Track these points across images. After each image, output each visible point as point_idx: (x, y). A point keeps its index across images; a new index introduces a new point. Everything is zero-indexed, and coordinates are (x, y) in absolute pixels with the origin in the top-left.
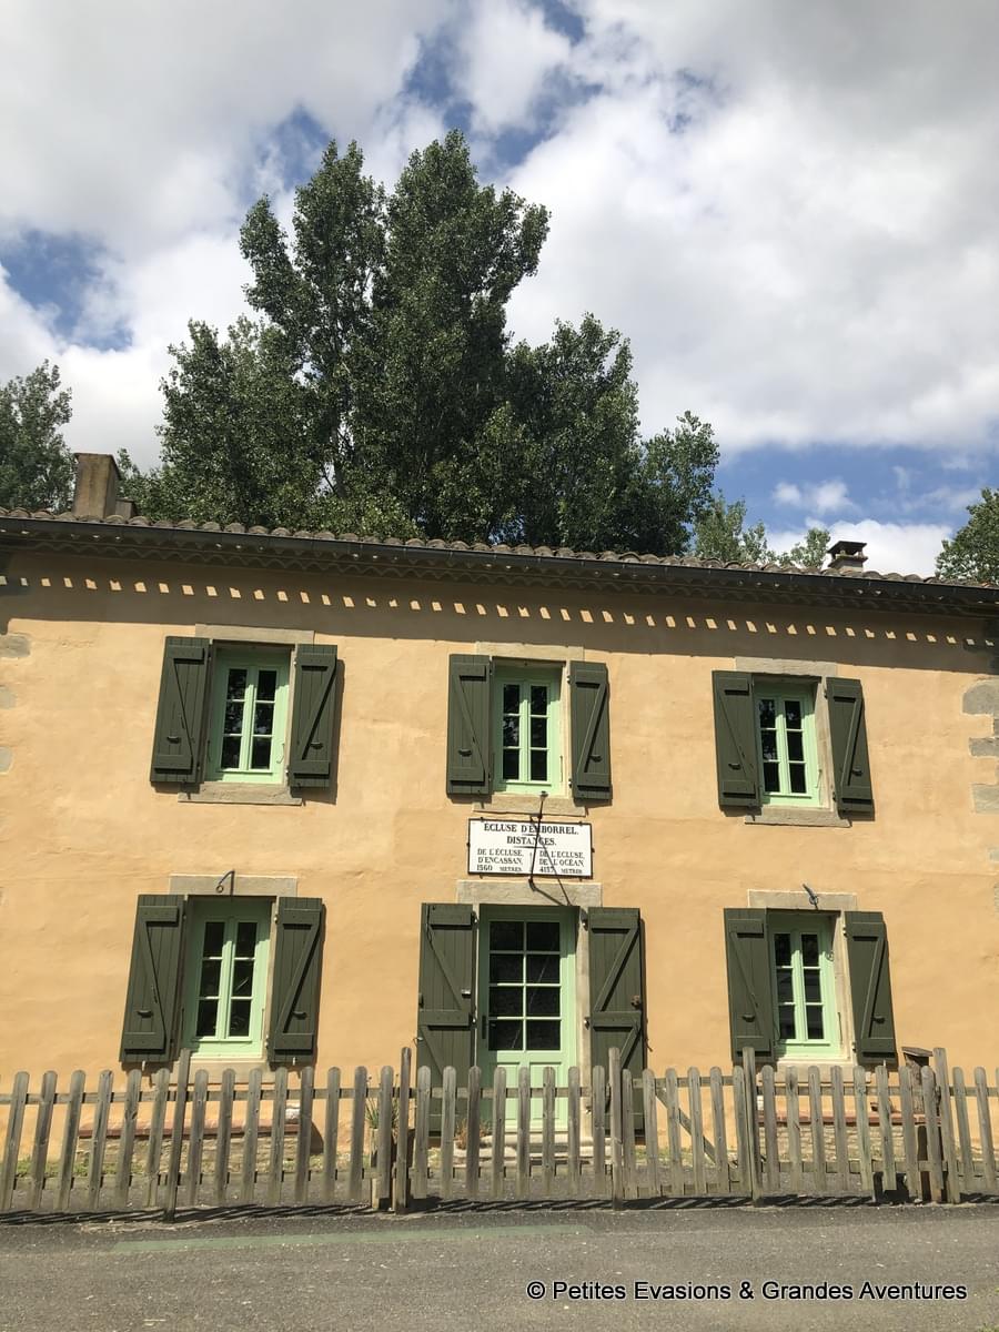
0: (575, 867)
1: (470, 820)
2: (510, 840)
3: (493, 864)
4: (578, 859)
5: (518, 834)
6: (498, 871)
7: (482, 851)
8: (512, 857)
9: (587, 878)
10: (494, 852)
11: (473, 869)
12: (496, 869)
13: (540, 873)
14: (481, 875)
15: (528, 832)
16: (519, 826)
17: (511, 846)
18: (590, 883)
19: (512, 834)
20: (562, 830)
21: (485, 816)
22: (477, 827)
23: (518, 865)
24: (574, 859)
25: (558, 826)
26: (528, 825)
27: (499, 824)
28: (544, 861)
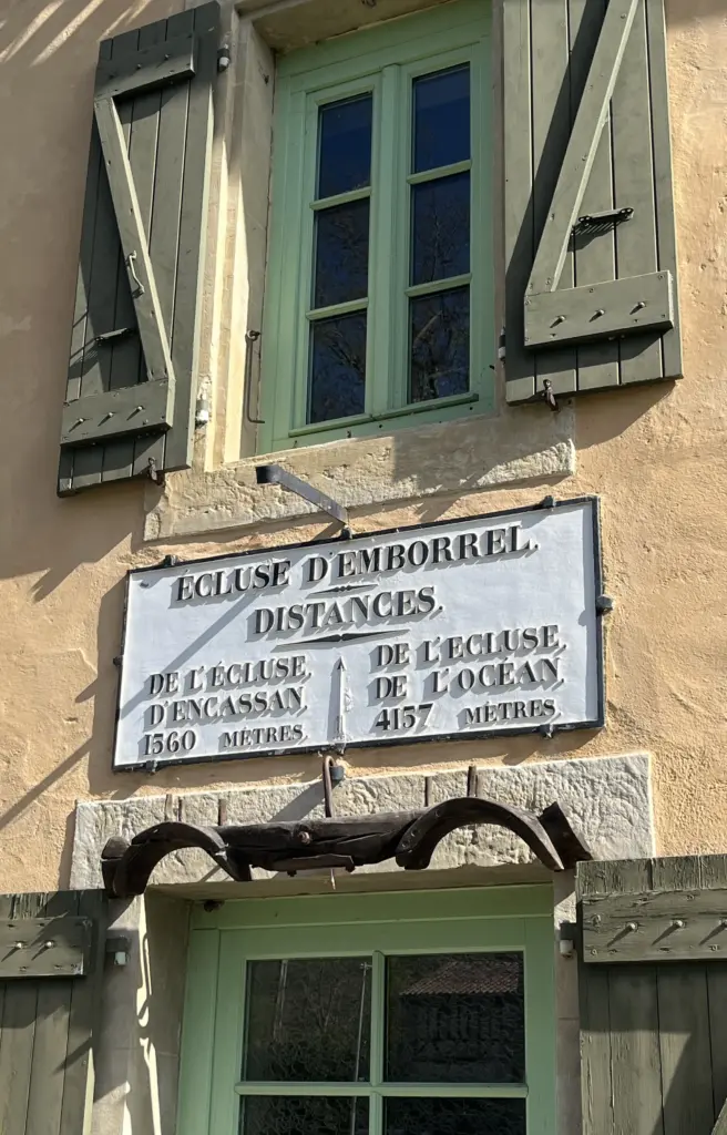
0: (523, 696)
2: (267, 623)
3: (195, 726)
4: (533, 661)
5: (296, 593)
6: (216, 749)
8: (268, 691)
10: (203, 679)
11: (126, 754)
12: (206, 745)
14: (154, 769)
15: (326, 584)
17: (265, 651)
18: (593, 757)
19: (268, 602)
20: (465, 550)
21: (181, 552)
23: (292, 718)
24: (518, 659)
25: (453, 534)
27: (228, 569)
28: (393, 686)
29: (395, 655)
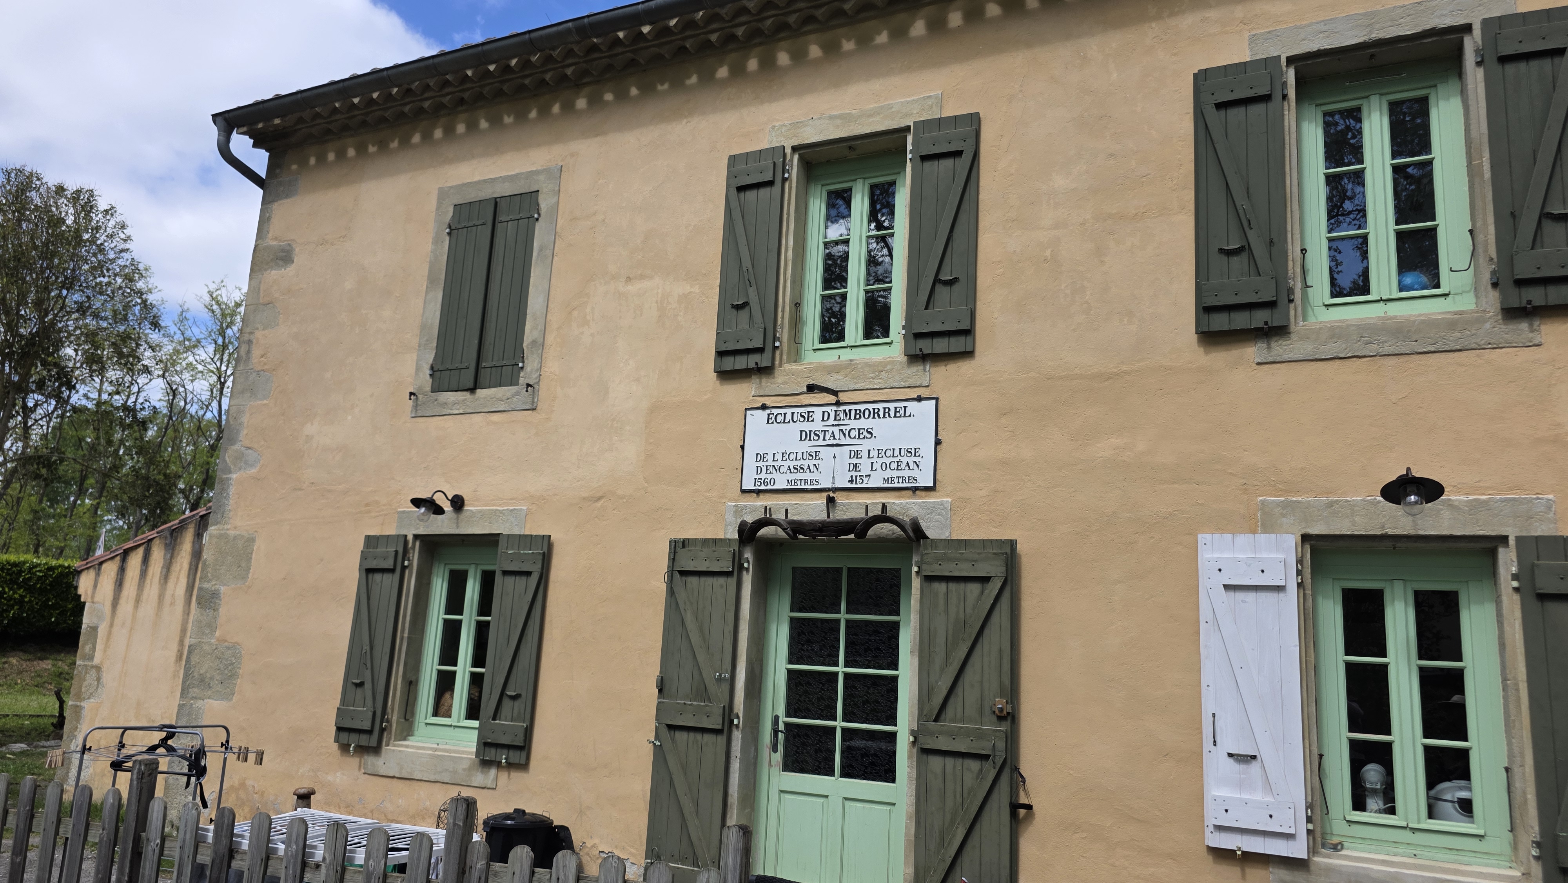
0: (906, 473)
1: (746, 409)
2: (805, 436)
3: (776, 475)
4: (911, 460)
5: (817, 425)
6: (784, 486)
7: (762, 457)
8: (806, 463)
9: (927, 489)
10: (778, 457)
11: (748, 485)
12: (781, 484)
13: (849, 485)
14: (758, 492)
15: (831, 421)
16: (818, 411)
17: (805, 447)
18: (931, 499)
19: (807, 427)
20: (887, 412)
21: (768, 401)
22: (757, 418)
23: (815, 476)
24: (905, 460)
25: (881, 406)
26: (831, 409)
27: (789, 411)
28: (856, 466)
29: (857, 454)
